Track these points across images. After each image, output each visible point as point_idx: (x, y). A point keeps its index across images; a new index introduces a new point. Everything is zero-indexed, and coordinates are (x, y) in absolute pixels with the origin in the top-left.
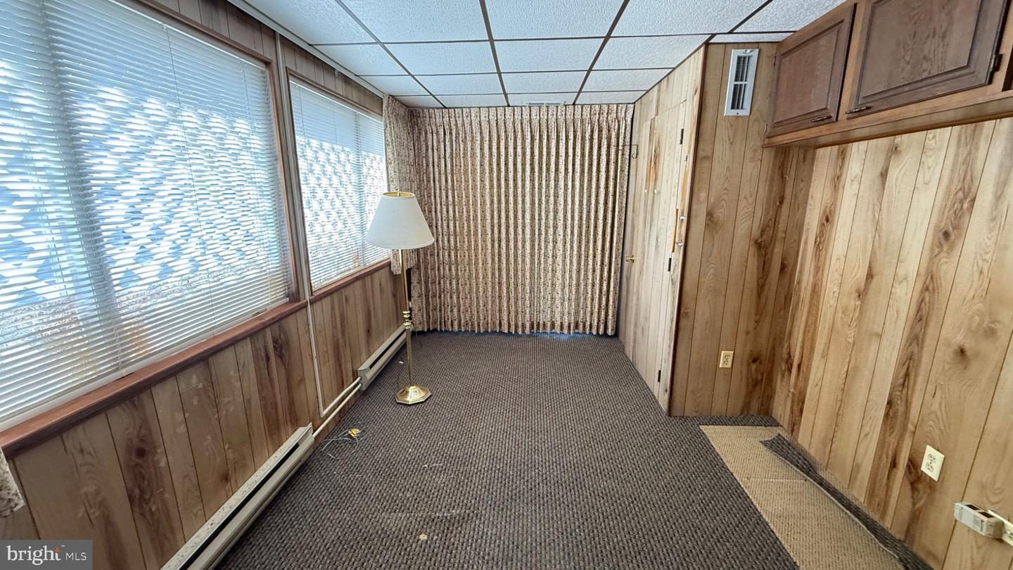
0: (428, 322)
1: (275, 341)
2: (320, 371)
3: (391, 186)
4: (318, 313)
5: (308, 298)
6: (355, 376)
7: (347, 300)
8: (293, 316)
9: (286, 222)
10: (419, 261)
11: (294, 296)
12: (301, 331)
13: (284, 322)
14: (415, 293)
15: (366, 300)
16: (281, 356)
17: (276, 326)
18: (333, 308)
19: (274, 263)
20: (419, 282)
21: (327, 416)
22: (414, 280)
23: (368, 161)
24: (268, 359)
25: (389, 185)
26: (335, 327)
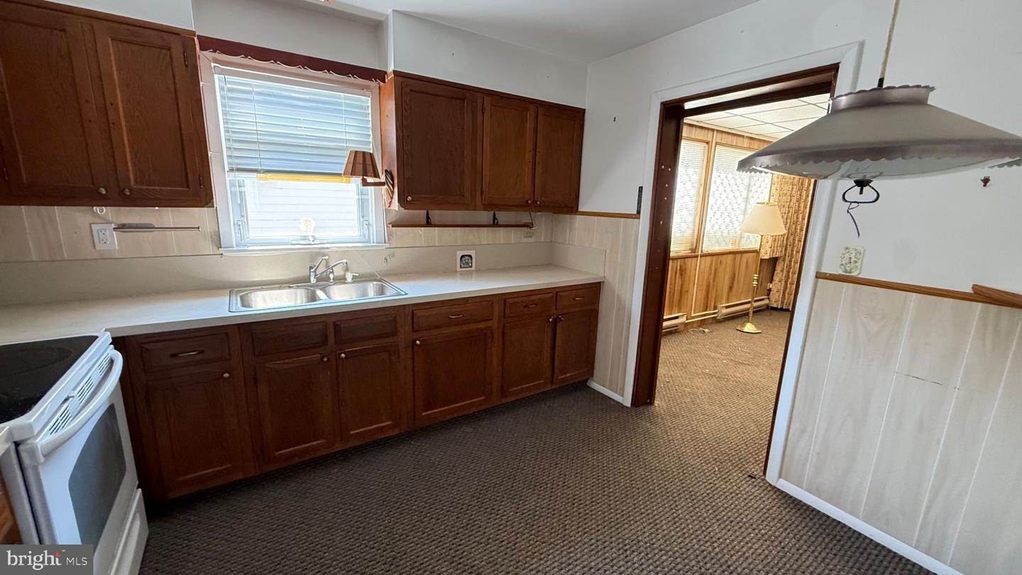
0: (782, 303)
1: (681, 267)
2: (696, 293)
3: (771, 199)
4: (703, 263)
5: (700, 253)
6: (715, 308)
7: (721, 263)
8: (690, 259)
9: (699, 214)
10: (785, 255)
11: (693, 250)
12: (693, 268)
13: (686, 260)
14: (776, 278)
15: (734, 266)
16: (681, 275)
17: (683, 260)
18: (711, 264)
19: (689, 232)
20: (782, 271)
21: (694, 317)
22: (779, 268)
23: (758, 184)
24: (676, 273)
25: (769, 199)
26: (710, 274)
